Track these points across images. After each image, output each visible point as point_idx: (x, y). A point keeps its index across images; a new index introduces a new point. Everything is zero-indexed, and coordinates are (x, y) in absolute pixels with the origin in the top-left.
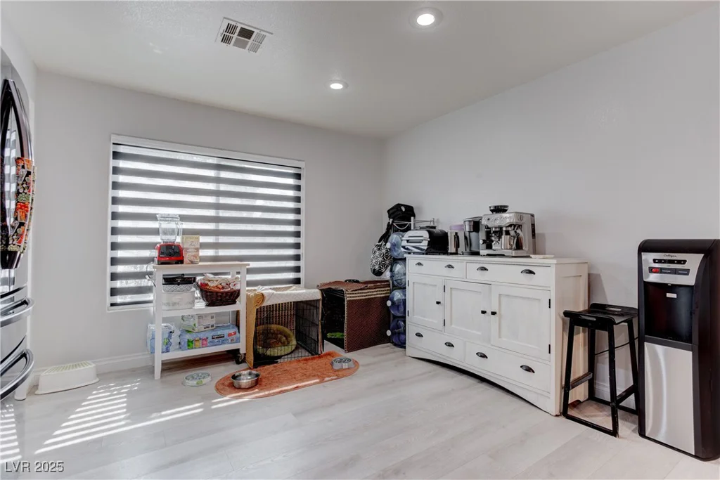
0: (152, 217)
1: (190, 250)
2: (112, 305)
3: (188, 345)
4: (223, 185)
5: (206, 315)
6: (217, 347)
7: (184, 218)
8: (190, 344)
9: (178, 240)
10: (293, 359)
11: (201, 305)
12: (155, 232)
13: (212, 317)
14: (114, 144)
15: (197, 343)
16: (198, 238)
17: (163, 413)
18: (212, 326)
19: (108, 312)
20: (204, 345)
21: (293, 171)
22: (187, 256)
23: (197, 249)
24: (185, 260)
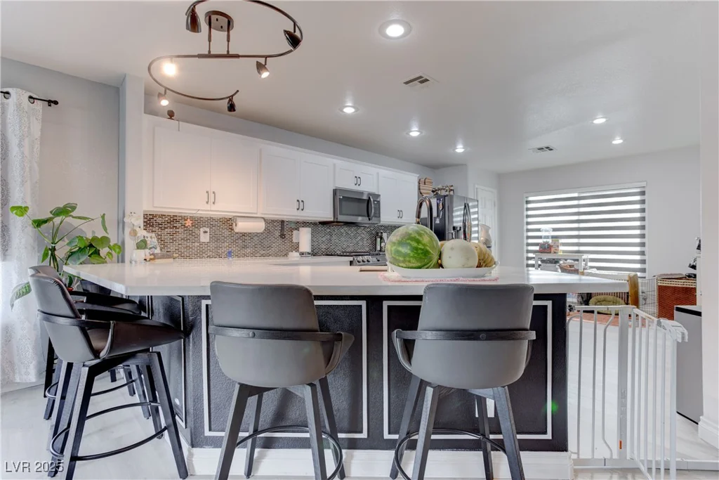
0: (539, 230)
1: (554, 246)
7: (555, 230)
9: (550, 241)
12: (540, 237)
14: (526, 197)
16: (558, 240)
21: (638, 190)
22: (553, 250)
23: (558, 246)
24: (552, 251)
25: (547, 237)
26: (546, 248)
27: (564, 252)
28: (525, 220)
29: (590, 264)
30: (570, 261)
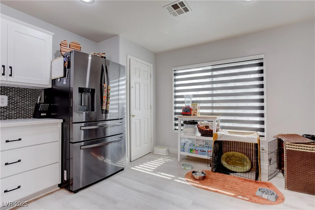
1: (193, 110)
2: (175, 129)
3: (190, 151)
4: (215, 78)
5: (200, 140)
6: (202, 155)
7: (194, 96)
8: (191, 150)
9: (190, 105)
10: (237, 176)
11: (199, 134)
12: (183, 102)
13: (203, 141)
14: (174, 71)
15: (194, 151)
16: (197, 104)
17: (162, 173)
18: (203, 145)
19: (174, 132)
20: (197, 153)
21: (257, 62)
22: (192, 112)
23: (196, 110)
24: (192, 114)
25: (188, 102)
26: (187, 112)
27: (201, 114)
28: (174, 89)
29: (222, 124)
30: (206, 122)
